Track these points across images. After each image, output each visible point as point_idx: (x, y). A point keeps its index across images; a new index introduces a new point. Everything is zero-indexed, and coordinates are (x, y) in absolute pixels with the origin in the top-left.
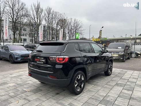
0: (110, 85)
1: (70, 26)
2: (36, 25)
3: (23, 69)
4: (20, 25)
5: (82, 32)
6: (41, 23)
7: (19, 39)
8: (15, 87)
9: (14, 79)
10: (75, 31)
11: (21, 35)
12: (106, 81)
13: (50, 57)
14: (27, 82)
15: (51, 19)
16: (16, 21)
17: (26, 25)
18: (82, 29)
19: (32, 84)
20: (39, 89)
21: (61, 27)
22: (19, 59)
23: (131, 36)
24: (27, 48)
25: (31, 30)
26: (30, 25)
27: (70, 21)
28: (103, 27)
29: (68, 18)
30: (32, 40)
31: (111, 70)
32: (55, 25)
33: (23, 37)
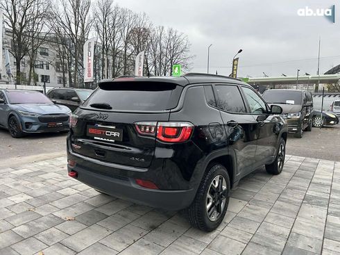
0: (289, 202)
1: (158, 46)
2: (73, 42)
3: (45, 152)
4: (33, 41)
5: (188, 62)
6: (86, 37)
7: (30, 76)
8: (29, 207)
9: (24, 183)
10: (171, 60)
11: (36, 66)
12: (275, 191)
13: (138, 123)
14: (62, 192)
15: (110, 27)
16: (21, 31)
17: (49, 41)
18: (189, 54)
19: (76, 199)
20: (98, 212)
21: (135, 47)
22: (35, 128)
23: (307, 74)
24: (53, 98)
25: (61, 55)
26: (58, 40)
27: (159, 33)
28: (241, 51)
29: (154, 27)
30: (64, 79)
31: (282, 161)
32: (122, 43)
33: (40, 72)
